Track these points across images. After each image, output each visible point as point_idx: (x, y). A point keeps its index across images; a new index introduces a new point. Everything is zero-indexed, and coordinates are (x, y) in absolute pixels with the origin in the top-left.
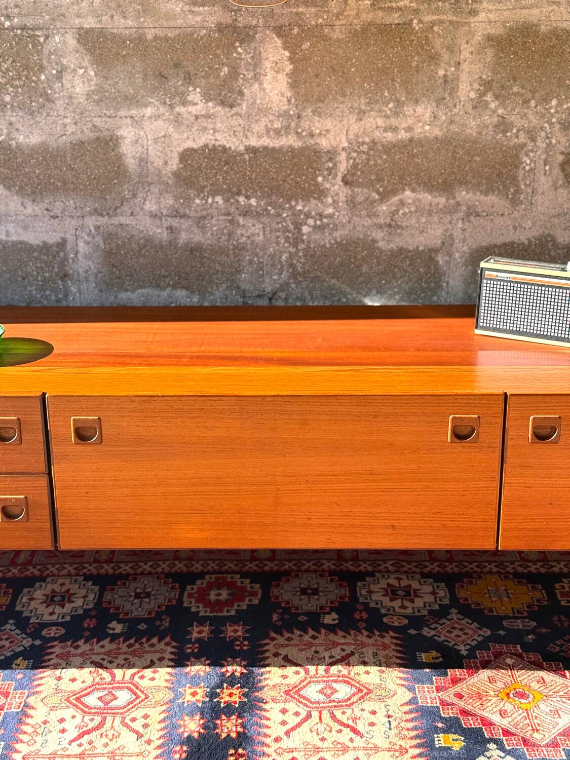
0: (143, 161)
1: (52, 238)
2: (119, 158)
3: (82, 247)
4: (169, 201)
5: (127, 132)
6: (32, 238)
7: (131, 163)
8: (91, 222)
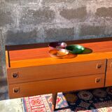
0: (90, 11)
1: (72, 27)
2: (86, 11)
3: (77, 28)
4: (94, 18)
5: (88, 6)
6: (68, 27)
7: (88, 11)
8: (79, 23)
